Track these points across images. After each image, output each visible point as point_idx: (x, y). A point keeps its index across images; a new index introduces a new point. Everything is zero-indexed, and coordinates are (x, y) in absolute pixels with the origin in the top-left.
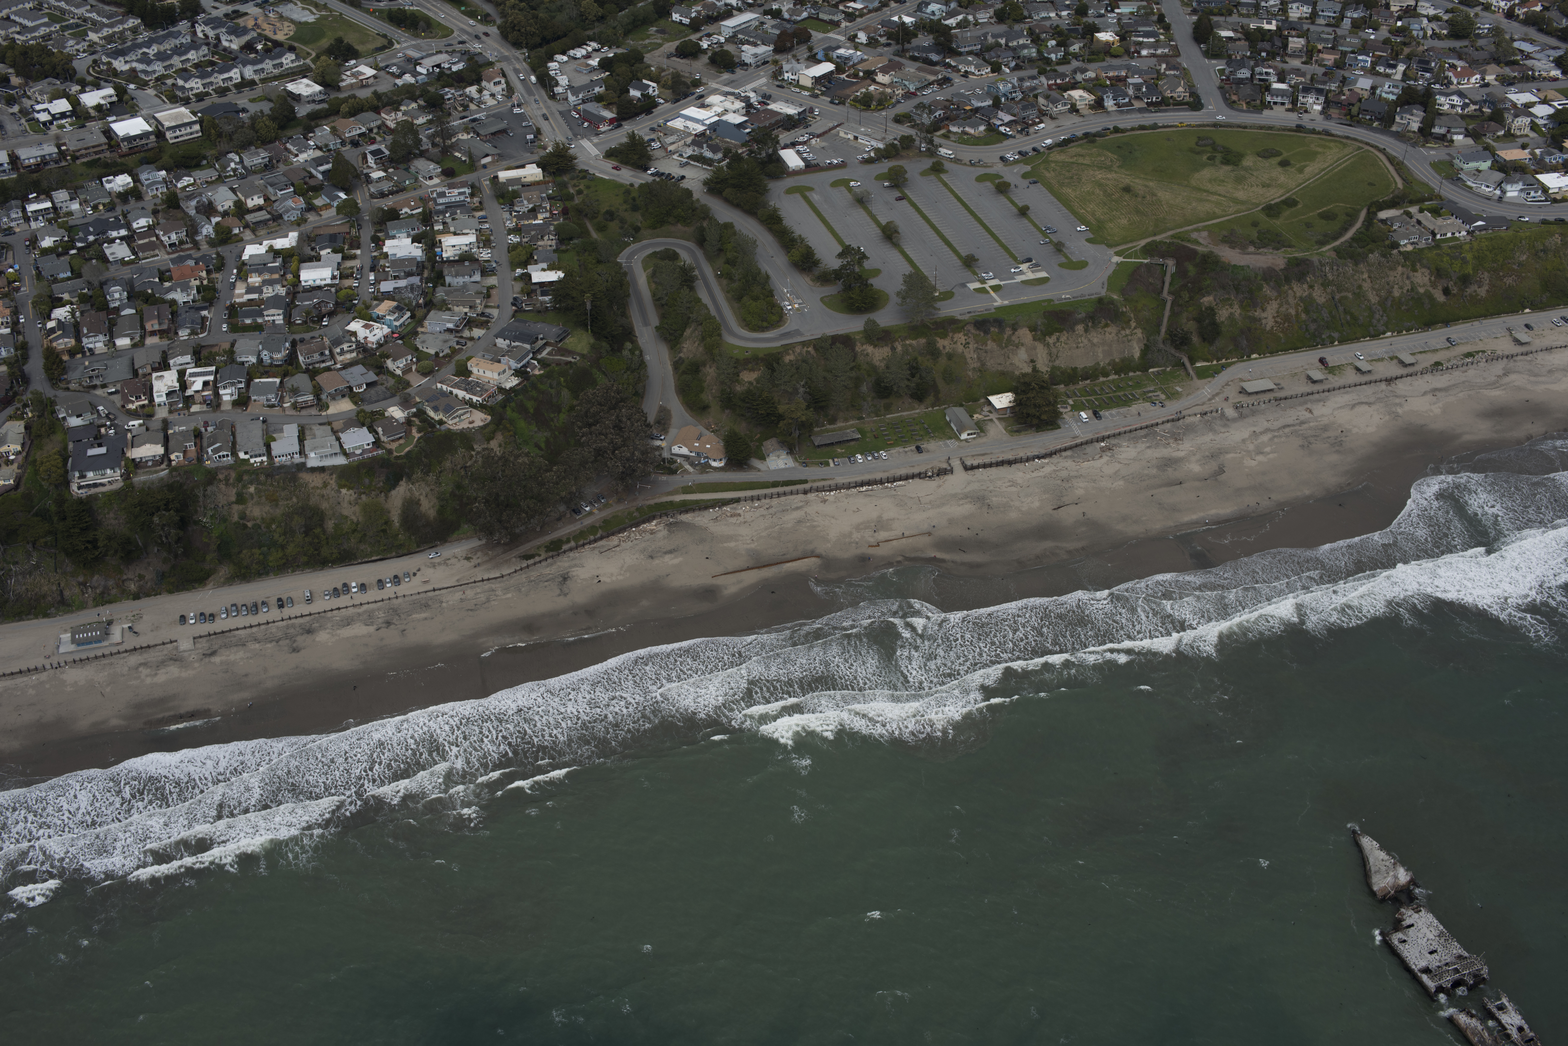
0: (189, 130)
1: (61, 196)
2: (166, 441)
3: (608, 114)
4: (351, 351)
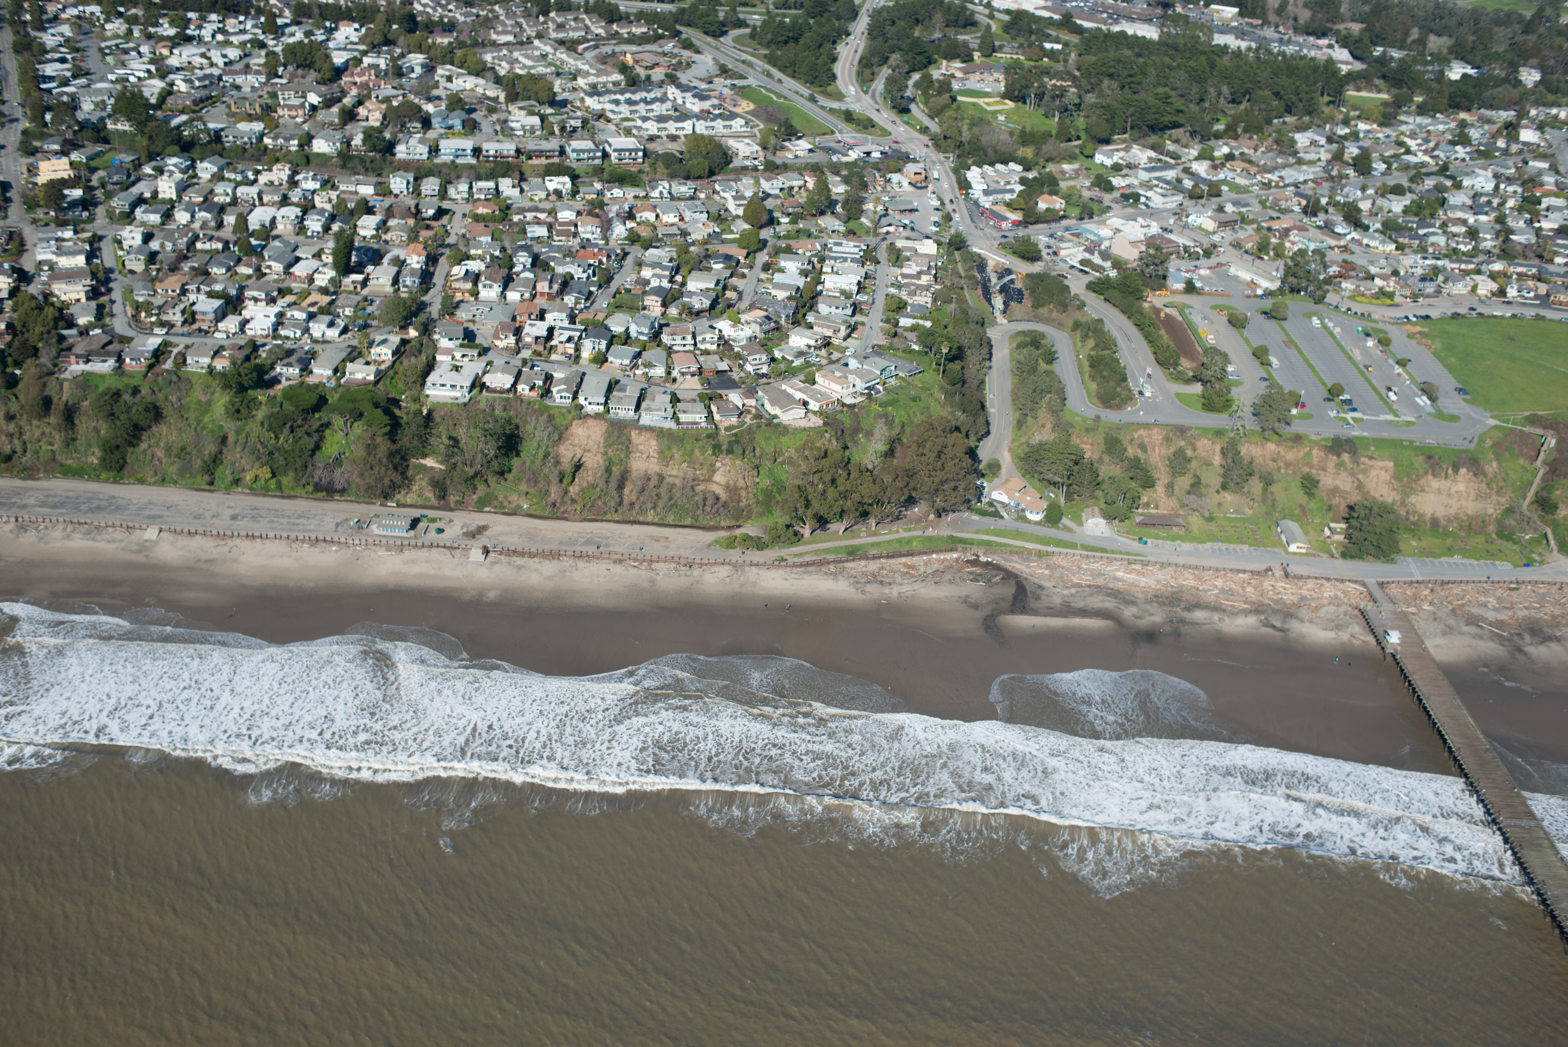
0: (632, 156)
1: (506, 182)
2: (518, 376)
3: (1014, 217)
4: (712, 343)
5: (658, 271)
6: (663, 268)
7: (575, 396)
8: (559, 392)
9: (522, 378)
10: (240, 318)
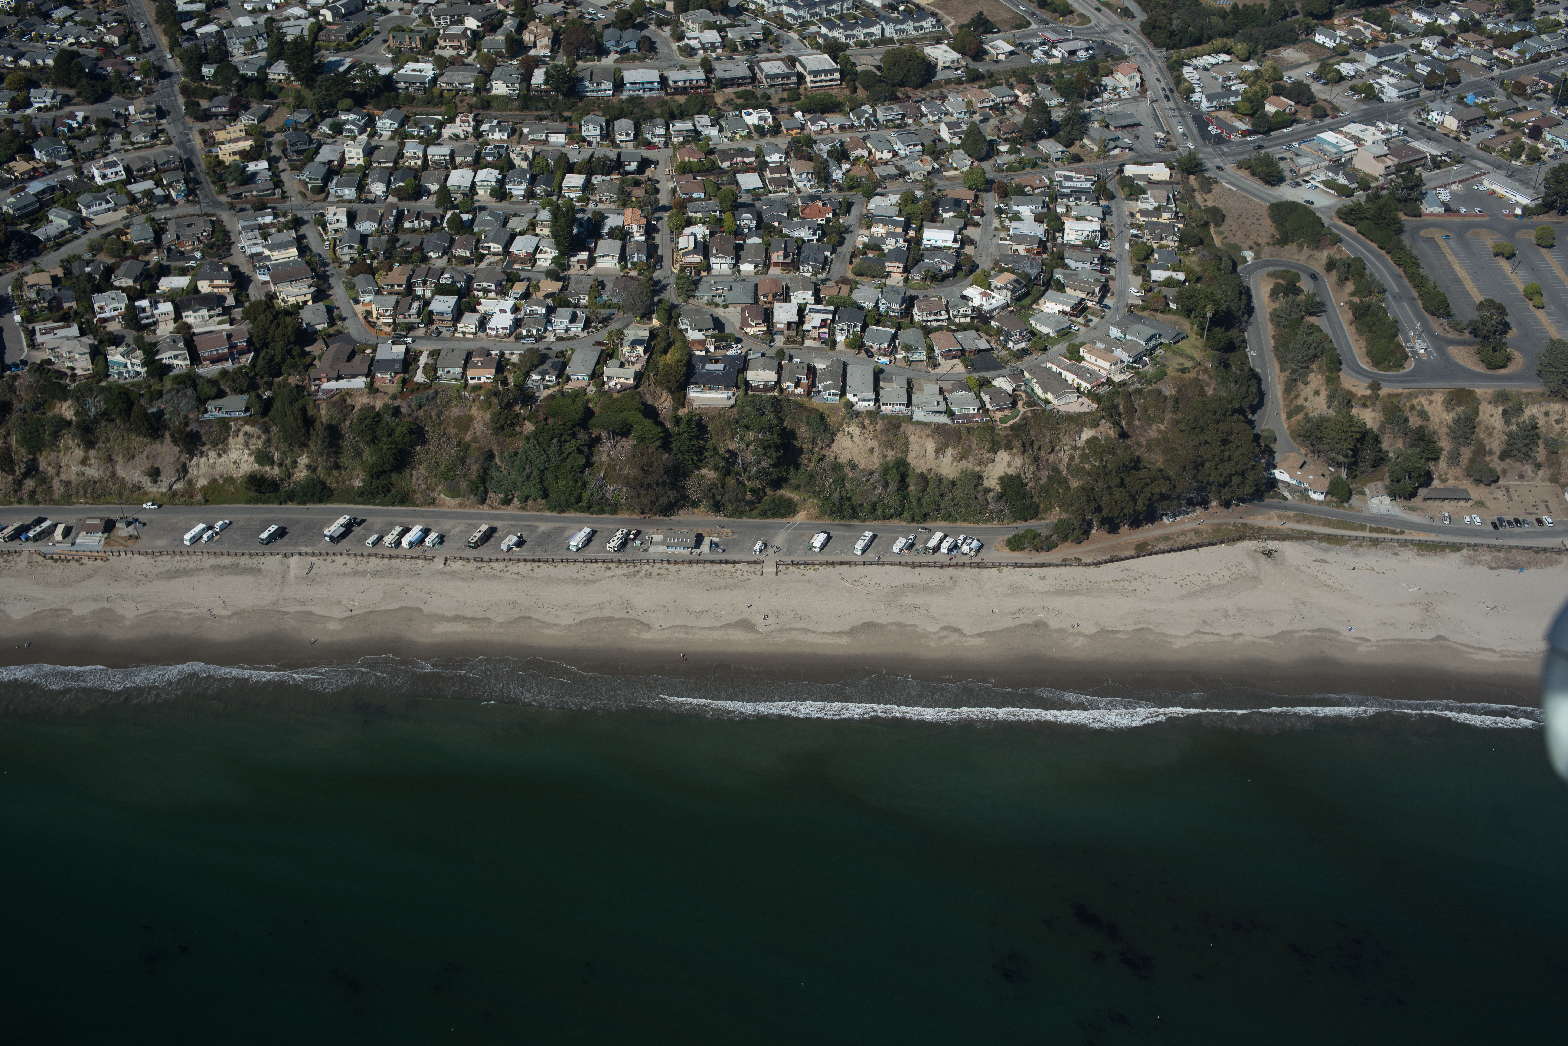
0: (829, 77)
1: (703, 120)
2: (780, 370)
3: (1242, 126)
4: (966, 316)
5: (892, 228)
6: (896, 224)
7: (843, 393)
8: (826, 388)
9: (785, 373)
10: (477, 316)
